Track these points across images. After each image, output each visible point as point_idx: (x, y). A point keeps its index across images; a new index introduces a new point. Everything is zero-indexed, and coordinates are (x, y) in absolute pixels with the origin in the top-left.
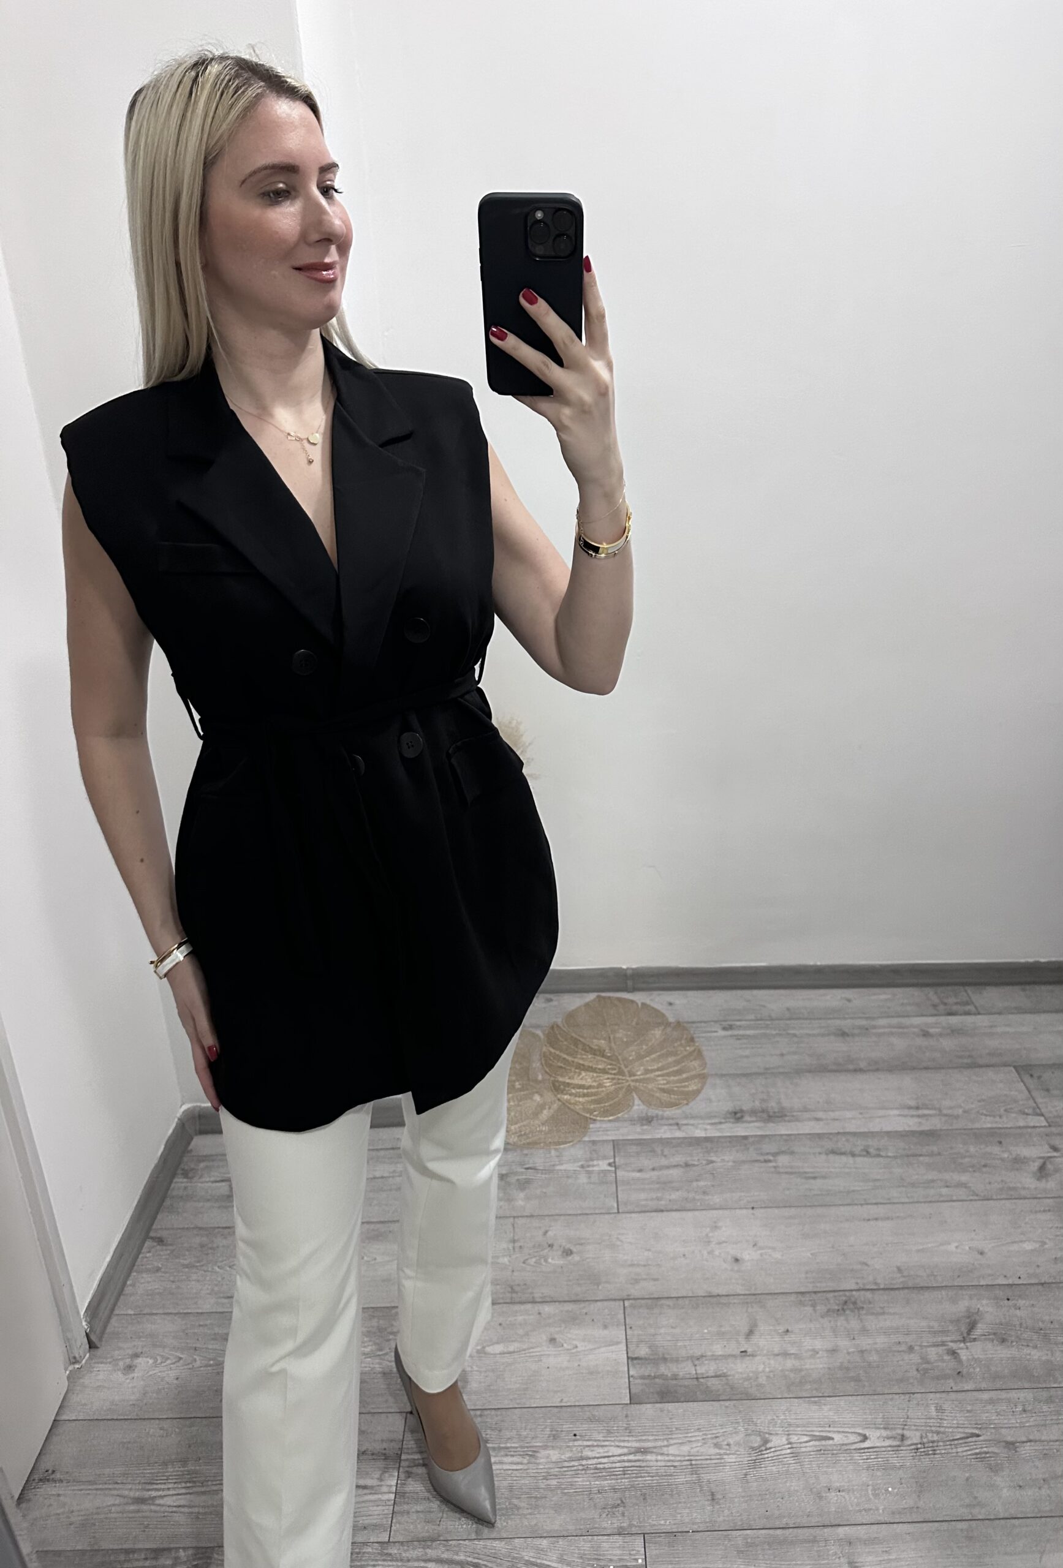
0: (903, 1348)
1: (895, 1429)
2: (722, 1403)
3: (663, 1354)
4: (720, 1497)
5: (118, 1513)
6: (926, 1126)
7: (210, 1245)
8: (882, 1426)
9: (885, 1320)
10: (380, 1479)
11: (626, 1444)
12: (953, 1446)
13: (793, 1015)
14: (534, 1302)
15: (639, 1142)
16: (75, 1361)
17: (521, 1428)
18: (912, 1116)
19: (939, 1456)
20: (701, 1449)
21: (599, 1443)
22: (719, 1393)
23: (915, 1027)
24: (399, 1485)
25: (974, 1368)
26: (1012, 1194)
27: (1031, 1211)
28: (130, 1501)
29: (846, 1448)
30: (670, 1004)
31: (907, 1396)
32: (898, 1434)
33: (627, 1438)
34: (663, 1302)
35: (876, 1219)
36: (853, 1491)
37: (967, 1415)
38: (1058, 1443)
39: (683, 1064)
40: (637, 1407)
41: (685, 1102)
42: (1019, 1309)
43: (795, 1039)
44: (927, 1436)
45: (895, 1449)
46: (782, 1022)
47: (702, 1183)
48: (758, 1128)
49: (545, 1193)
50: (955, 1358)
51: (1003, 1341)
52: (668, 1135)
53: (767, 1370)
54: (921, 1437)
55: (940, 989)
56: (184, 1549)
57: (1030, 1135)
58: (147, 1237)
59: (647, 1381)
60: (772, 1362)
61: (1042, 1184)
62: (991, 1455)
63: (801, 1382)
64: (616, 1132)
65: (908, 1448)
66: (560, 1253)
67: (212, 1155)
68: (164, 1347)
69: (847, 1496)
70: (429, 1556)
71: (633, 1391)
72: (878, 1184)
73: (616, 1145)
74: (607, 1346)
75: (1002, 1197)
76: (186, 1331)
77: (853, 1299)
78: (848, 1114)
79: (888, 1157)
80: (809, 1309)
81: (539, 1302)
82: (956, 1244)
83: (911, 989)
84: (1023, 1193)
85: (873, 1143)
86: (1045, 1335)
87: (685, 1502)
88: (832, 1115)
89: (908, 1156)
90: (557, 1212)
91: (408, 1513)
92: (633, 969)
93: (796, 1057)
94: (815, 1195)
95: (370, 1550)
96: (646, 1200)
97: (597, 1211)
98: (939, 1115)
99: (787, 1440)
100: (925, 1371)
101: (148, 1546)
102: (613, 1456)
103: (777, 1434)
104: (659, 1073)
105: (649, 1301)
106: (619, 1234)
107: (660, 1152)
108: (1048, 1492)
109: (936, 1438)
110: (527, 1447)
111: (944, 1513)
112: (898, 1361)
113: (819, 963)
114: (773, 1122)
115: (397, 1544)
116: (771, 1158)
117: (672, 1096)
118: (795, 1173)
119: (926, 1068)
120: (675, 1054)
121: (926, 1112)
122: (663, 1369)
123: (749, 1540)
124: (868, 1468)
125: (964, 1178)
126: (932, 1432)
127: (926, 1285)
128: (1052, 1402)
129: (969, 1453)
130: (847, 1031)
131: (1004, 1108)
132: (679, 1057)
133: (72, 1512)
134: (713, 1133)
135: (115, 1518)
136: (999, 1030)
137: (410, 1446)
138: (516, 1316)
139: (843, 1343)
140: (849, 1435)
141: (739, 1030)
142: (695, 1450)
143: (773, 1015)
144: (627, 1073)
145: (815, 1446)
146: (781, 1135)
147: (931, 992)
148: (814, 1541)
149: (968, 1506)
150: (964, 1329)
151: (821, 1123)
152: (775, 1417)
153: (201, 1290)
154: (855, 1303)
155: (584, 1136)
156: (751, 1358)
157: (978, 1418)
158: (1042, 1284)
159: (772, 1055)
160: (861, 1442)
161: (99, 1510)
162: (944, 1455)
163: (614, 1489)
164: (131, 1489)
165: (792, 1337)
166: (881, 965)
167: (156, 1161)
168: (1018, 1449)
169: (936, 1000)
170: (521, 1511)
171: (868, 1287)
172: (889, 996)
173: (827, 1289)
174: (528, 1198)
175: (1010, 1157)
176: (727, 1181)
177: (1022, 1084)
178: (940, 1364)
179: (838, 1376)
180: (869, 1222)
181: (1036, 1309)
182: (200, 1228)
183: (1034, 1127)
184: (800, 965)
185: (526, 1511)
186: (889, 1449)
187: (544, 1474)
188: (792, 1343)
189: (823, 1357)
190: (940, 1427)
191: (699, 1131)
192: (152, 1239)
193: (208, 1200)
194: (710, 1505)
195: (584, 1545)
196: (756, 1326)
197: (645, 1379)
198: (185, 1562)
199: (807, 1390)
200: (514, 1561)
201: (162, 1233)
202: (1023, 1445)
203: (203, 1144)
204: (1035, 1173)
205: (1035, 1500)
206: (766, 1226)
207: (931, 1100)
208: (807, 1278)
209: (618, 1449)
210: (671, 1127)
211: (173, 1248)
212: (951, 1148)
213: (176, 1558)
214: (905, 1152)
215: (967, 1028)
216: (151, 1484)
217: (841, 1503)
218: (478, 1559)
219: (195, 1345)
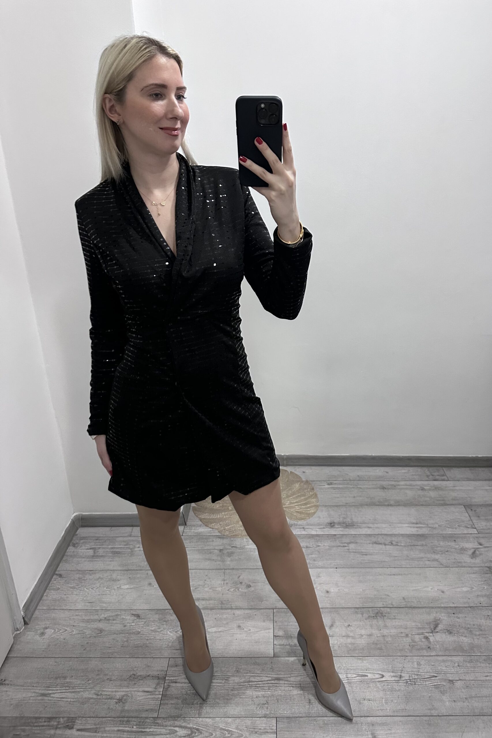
0: (403, 635)
1: (398, 672)
3: (291, 635)
4: (313, 701)
5: (33, 700)
6: (421, 532)
7: (83, 578)
8: (391, 671)
9: (396, 622)
10: (156, 688)
11: (270, 676)
12: (424, 681)
13: (360, 479)
14: (231, 609)
16: (18, 630)
17: (222, 667)
18: (414, 527)
19: (418, 686)
21: (258, 675)
23: (417, 485)
24: (164, 691)
25: (436, 645)
26: (459, 565)
27: (467, 573)
28: (39, 695)
29: (373, 680)
30: (304, 472)
31: (404, 657)
32: (398, 675)
33: (271, 673)
35: (394, 575)
36: (376, 700)
37: (431, 667)
38: (473, 681)
39: (308, 500)
40: (277, 658)
41: (308, 518)
42: (459, 618)
43: (361, 490)
44: (412, 676)
45: (397, 681)
46: (355, 482)
47: (313, 556)
48: (341, 530)
49: (240, 558)
50: (428, 640)
51: (451, 633)
52: (299, 533)
53: (339, 643)
54: (409, 677)
55: (431, 469)
56: (63, 718)
57: (469, 537)
58: (54, 574)
59: (282, 647)
60: (341, 640)
61: (473, 561)
62: (442, 686)
63: (354, 649)
65: (403, 681)
66: (245, 586)
67: (86, 537)
68: (60, 625)
69: (372, 703)
70: (176, 725)
71: (275, 651)
72: (396, 558)
74: (264, 630)
75: (455, 566)
76: (70, 618)
77: (381, 612)
78: (384, 526)
79: (401, 546)
80: (360, 616)
81: (234, 609)
82: (431, 588)
83: (417, 468)
84: (464, 564)
86: (471, 631)
87: (296, 703)
88: (376, 525)
89: (411, 546)
90: (245, 567)
91: (167, 704)
92: (287, 456)
93: (361, 498)
94: (366, 563)
95: (149, 721)
98: (427, 527)
99: (346, 676)
100: (413, 646)
101: (46, 716)
102: (264, 681)
104: (297, 504)
108: (468, 704)
109: (416, 677)
110: (225, 676)
111: (418, 712)
112: (400, 641)
113: (373, 455)
114: (348, 528)
115: (161, 719)
116: (346, 545)
117: (302, 515)
118: (358, 552)
119: (422, 505)
120: (304, 495)
121: (420, 525)
122: (290, 642)
123: (325, 722)
124: (383, 690)
125: (437, 557)
126: (415, 674)
127: (416, 606)
128: (472, 662)
129: (431, 685)
130: (385, 486)
131: (458, 525)
132: (307, 497)
133: (12, 699)
134: (320, 532)
135: (32, 703)
136: (457, 488)
137: (170, 673)
138: (222, 615)
139: (375, 632)
140: (375, 674)
141: (335, 485)
142: (303, 679)
143: (351, 478)
145: (359, 679)
146: (352, 534)
147: (426, 470)
148: (356, 723)
149: (429, 709)
150: (432, 627)
151: (370, 529)
152: (341, 665)
153: (78, 599)
154: (382, 613)
157: (436, 669)
158: (471, 607)
159: (349, 497)
160: (381, 678)
161: (25, 699)
162: (420, 685)
163: (264, 696)
164: (40, 690)
165: (352, 628)
166: (403, 456)
167: (60, 539)
168: (454, 684)
169: (428, 473)
170: (220, 705)
171: (389, 606)
172: (406, 471)
173: (369, 607)
174: (232, 561)
175: (459, 547)
176: (325, 555)
177: (467, 513)
178: (420, 643)
179: (372, 647)
180: (391, 576)
181: (467, 619)
182: (79, 571)
183: (471, 534)
184: (365, 456)
185: (222, 705)
186: (394, 681)
187: (232, 688)
188: (352, 631)
189: (365, 638)
190: (418, 672)
191: (313, 531)
192: (57, 574)
193: (84, 558)
194: (308, 705)
195: (248, 722)
196: (335, 622)
197: (281, 646)
198: (63, 724)
199: (356, 653)
200: (215, 728)
201: (61, 572)
202: (457, 681)
203: (82, 532)
204: (470, 555)
205: (461, 708)
206: (342, 576)
207: (423, 520)
208: (360, 601)
209: (267, 678)
210: (301, 529)
211: (66, 579)
212: (432, 543)
213: (59, 722)
214: (410, 544)
215: (442, 487)
216: (49, 687)
217: (370, 706)
218: (199, 727)
219: (73, 624)
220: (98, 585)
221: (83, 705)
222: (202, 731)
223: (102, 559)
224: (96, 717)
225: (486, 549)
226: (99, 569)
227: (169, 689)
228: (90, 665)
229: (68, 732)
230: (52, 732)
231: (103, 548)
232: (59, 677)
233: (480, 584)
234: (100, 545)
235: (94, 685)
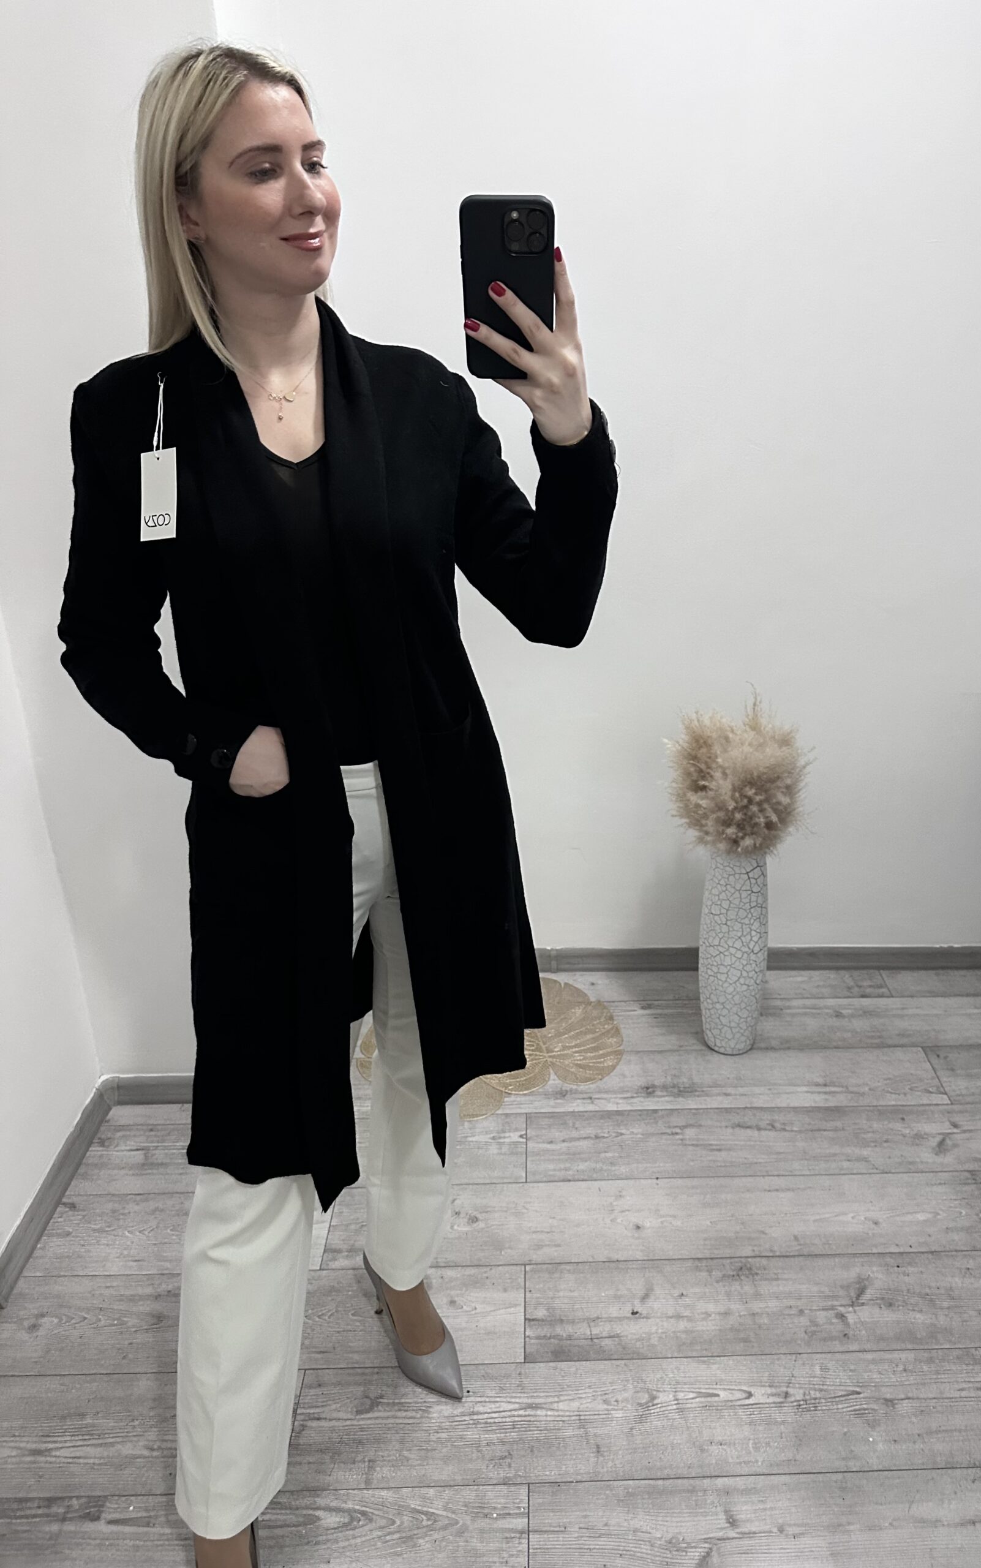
0: (794, 1311)
1: (780, 1386)
2: (613, 1362)
3: (560, 1316)
4: (605, 1450)
5: (13, 1464)
6: (832, 1102)
7: (121, 1211)
8: (767, 1384)
9: (778, 1285)
11: (518, 1400)
12: (834, 1403)
15: (552, 1115)
18: (819, 1093)
19: (821, 1412)
20: (588, 1404)
21: (492, 1399)
22: (612, 1352)
23: (827, 1007)
25: (860, 1331)
26: (910, 1167)
27: (927, 1184)
28: (27, 1453)
29: (731, 1404)
30: (593, 984)
31: (794, 1356)
32: (783, 1392)
34: (563, 1266)
35: (777, 1190)
36: (735, 1444)
37: (850, 1374)
38: (934, 1401)
39: (601, 1041)
40: (532, 1365)
41: (600, 1077)
42: (909, 1275)
44: (809, 1393)
45: (779, 1405)
47: (609, 1155)
48: (668, 1102)
50: (843, 1321)
51: (891, 1305)
52: (581, 1109)
53: (660, 1331)
54: (804, 1394)
55: (856, 973)
56: (78, 1497)
57: (933, 1112)
58: (59, 1202)
59: (543, 1341)
60: (665, 1324)
61: (939, 1159)
62: (870, 1411)
63: (691, 1343)
64: (531, 1106)
65: (791, 1404)
66: (466, 1220)
67: (129, 1125)
68: (70, 1307)
69: (728, 1450)
70: (318, 1505)
71: (528, 1350)
72: (782, 1156)
73: (528, 1117)
74: (505, 1308)
75: (901, 1170)
76: (93, 1292)
77: (748, 1266)
78: (757, 1090)
79: (792, 1131)
80: (704, 1274)
81: (443, 1267)
82: (852, 1215)
83: (827, 971)
84: (921, 1167)
85: (779, 1118)
86: (931, 1300)
87: (571, 1455)
88: (741, 1090)
89: (812, 1131)
90: (465, 1181)
91: (300, 1464)
92: (557, 950)
94: (718, 1166)
96: (555, 1170)
97: (505, 1181)
98: (845, 1092)
99: (674, 1396)
100: (813, 1334)
101: (41, 1495)
102: (504, 1411)
103: (665, 1391)
104: (577, 1049)
105: (550, 1266)
106: (526, 1202)
107: (571, 1125)
108: (922, 1446)
109: (818, 1395)
110: (420, 1402)
111: (821, 1466)
112: (788, 1324)
114: (683, 1097)
116: (678, 1130)
117: (588, 1072)
118: (701, 1145)
119: (836, 1048)
120: (594, 1031)
121: (833, 1089)
122: (559, 1330)
123: (630, 1490)
124: (750, 1423)
125: (865, 1152)
126: (816, 1390)
127: (821, 1253)
128: (933, 1362)
129: (849, 1409)
131: (909, 1087)
132: (597, 1034)
134: (624, 1106)
135: (11, 1469)
136: (910, 1012)
137: (307, 1401)
139: (736, 1306)
140: (733, 1392)
142: (586, 1406)
143: (691, 995)
144: (544, 1049)
145: (701, 1402)
146: (691, 1109)
147: (846, 975)
148: (693, 1491)
149: (844, 1459)
150: (853, 1294)
151: (729, 1097)
153: (110, 1254)
154: (750, 1269)
155: (499, 1108)
156: (645, 1320)
157: (861, 1377)
158: (932, 1252)
159: (686, 1034)
160: (746, 1398)
162: (826, 1412)
163: (503, 1442)
164: (28, 1442)
165: (687, 1300)
166: (798, 948)
167: (72, 1129)
168: (896, 1406)
169: (852, 984)
170: (410, 1462)
171: (764, 1254)
172: (806, 979)
173: (724, 1256)
175: (912, 1133)
176: (635, 1152)
177: (928, 1063)
178: (828, 1326)
179: (729, 1337)
180: (770, 1193)
181: (925, 1276)
182: (113, 1195)
183: (937, 1105)
185: (416, 1462)
186: (772, 1405)
187: (436, 1428)
188: (686, 1306)
189: (714, 1320)
190: (823, 1385)
191: (610, 1105)
192: (64, 1204)
193: (123, 1168)
194: (595, 1457)
195: (470, 1494)
196: (652, 1290)
197: (540, 1339)
198: (76, 1511)
199: (697, 1350)
200: (400, 1510)
201: (74, 1199)
202: (901, 1402)
203: (121, 1114)
204: (933, 1149)
205: (909, 1454)
206: (667, 1195)
207: (837, 1078)
208: (705, 1245)
209: (510, 1404)
210: (585, 1101)
211: (85, 1213)
212: (855, 1124)
213: (68, 1506)
214: (810, 1127)
215: (879, 1010)
216: (48, 1436)
217: (722, 1455)
218: (367, 1507)
219: (101, 1306)
220: (153, 1224)
221: (121, 1470)
222: (374, 1517)
223: (161, 1170)
224: (149, 1495)
225: (967, 1135)
226: (156, 1191)
227: (304, 1432)
228: (136, 1389)
229: (89, 1527)
230: (55, 1527)
231: (165, 1148)
232: (70, 1415)
233: (952, 1205)
234: (158, 1142)
235: (143, 1430)
